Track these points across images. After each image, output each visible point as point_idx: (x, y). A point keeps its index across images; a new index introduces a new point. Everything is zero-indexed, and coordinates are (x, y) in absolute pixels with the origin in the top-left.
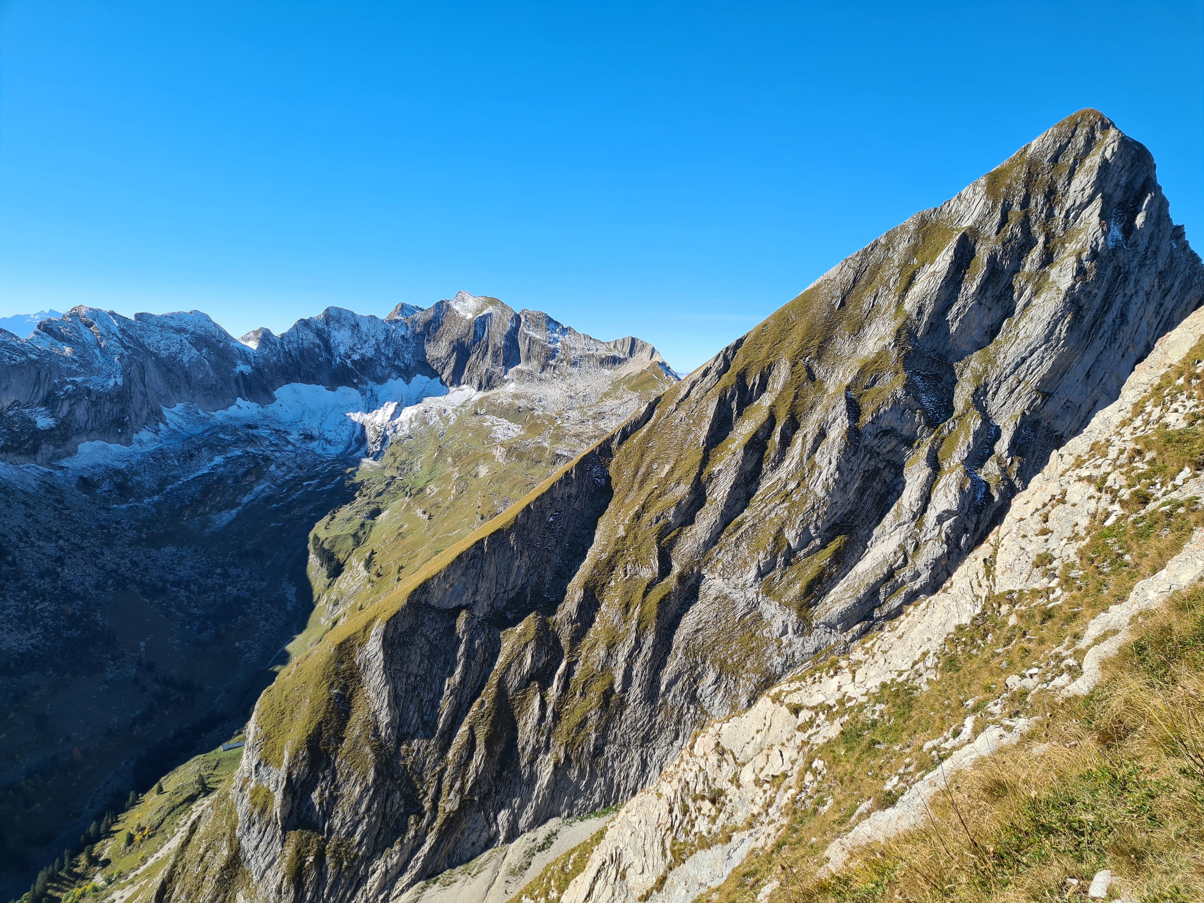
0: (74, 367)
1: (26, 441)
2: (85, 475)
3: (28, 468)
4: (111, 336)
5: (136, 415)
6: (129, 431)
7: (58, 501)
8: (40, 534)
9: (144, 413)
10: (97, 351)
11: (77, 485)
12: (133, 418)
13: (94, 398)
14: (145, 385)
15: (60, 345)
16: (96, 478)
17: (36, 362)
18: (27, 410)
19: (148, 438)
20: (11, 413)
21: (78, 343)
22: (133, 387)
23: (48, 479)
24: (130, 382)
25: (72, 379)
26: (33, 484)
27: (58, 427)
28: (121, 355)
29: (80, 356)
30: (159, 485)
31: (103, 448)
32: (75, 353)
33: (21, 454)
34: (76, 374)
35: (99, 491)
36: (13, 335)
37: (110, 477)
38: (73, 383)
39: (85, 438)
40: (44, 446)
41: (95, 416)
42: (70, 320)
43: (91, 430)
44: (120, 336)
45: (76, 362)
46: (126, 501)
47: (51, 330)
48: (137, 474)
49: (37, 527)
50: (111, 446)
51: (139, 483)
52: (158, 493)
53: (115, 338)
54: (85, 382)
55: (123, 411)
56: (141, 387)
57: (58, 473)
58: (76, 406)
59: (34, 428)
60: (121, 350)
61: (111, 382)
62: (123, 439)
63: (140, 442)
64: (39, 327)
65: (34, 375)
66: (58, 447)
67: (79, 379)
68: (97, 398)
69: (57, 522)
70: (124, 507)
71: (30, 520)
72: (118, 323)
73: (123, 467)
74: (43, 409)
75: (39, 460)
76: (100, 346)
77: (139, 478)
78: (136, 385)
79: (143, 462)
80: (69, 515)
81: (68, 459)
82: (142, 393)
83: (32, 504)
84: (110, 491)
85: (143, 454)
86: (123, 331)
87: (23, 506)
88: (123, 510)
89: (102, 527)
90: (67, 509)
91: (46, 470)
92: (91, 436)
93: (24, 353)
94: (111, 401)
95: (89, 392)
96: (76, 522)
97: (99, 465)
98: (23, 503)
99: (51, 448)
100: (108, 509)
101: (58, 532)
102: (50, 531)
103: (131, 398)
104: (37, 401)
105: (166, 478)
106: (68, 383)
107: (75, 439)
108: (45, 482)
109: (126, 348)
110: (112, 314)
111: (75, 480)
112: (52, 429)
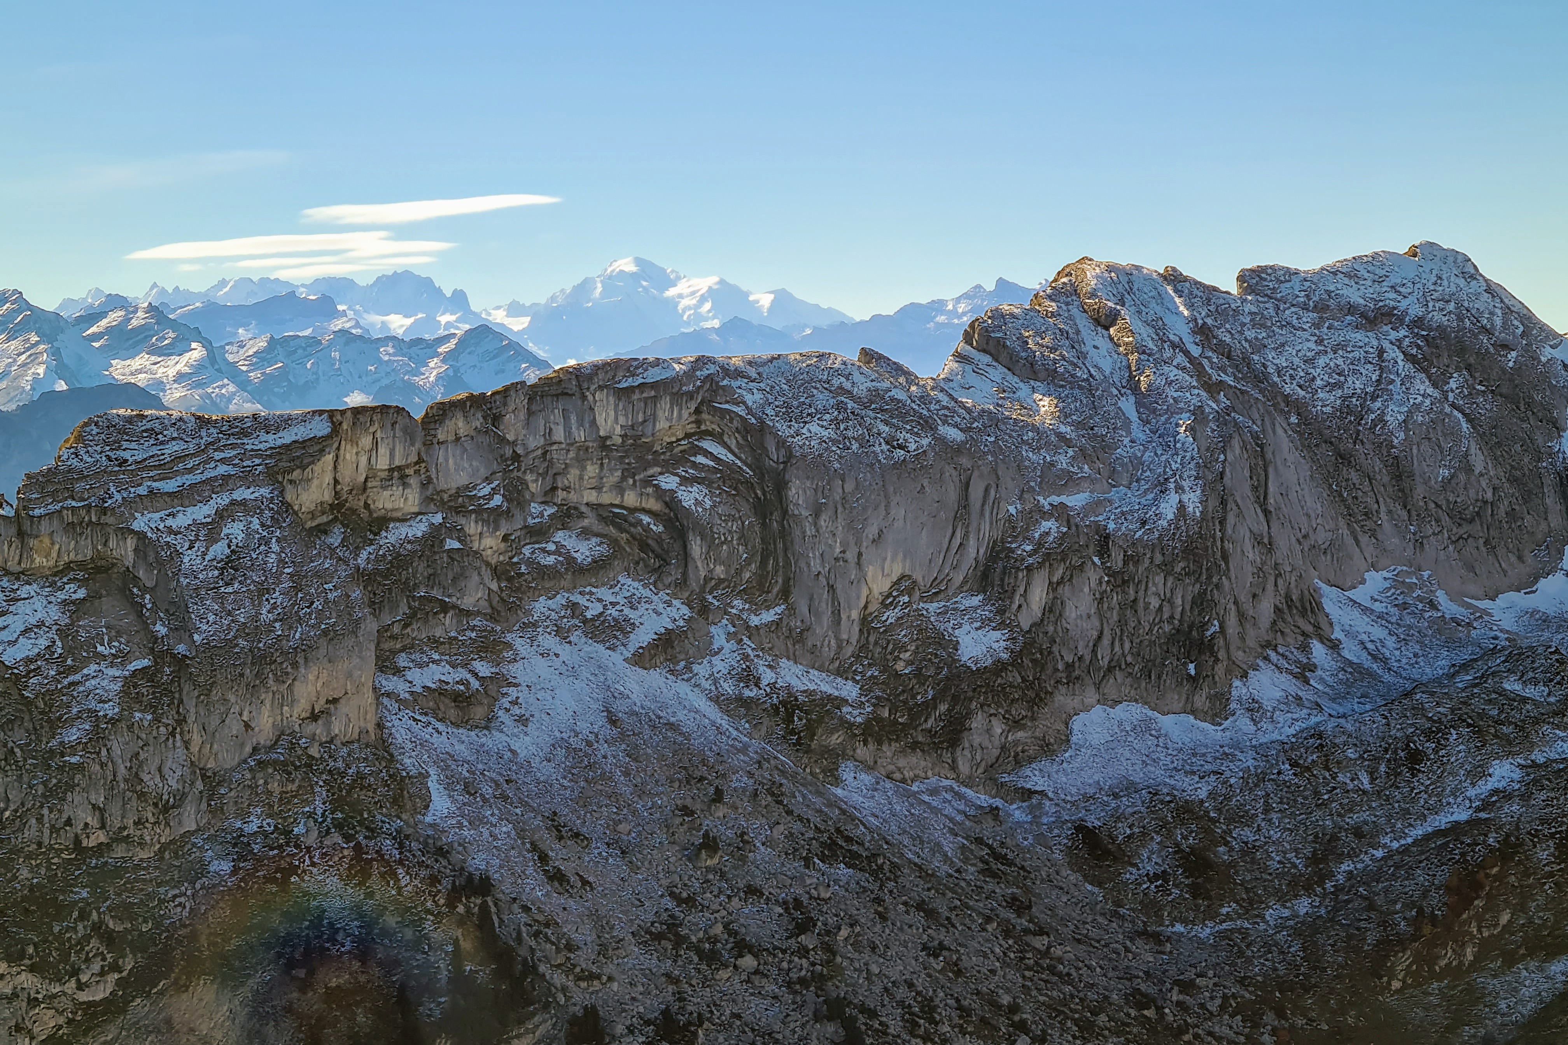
0: (1063, 461)
1: (929, 706)
2: (1092, 821)
3: (934, 792)
4: (1168, 353)
5: (1242, 616)
6: (1220, 669)
7: (1019, 906)
8: (964, 1012)
9: (1266, 608)
10: (1128, 405)
11: (1069, 851)
12: (1232, 621)
13: (1117, 560)
14: (1266, 513)
15: (1024, 390)
16: (1123, 830)
17: (958, 449)
18: (933, 607)
19: (1279, 694)
20: (891, 616)
21: (1073, 382)
22: (1231, 519)
23: (987, 829)
24: (1223, 502)
25: (1055, 499)
26: (949, 846)
27: (1016, 660)
28: (1198, 413)
29: (1078, 425)
30: (1314, 860)
31: (1144, 728)
32: (1064, 415)
33: (915, 746)
34: (1069, 482)
35: (1130, 875)
36: (898, 369)
37: (1163, 827)
38: (1060, 512)
39: (1091, 695)
40: (978, 722)
41: (1122, 622)
42: (1053, 306)
43: (1110, 669)
44: (1195, 351)
45: (1068, 443)
46: (1212, 915)
47: (1000, 344)
48: (1241, 817)
49: (957, 989)
50: (1167, 722)
51: (1248, 851)
52: (1308, 889)
53: (1180, 359)
54: (1094, 506)
55: (1201, 602)
56: (1254, 519)
57: (1017, 812)
58: (1065, 591)
59: (953, 661)
60: (1197, 396)
61: (1168, 508)
62: (1200, 700)
63: (1254, 708)
64: (968, 338)
65: (952, 494)
66: (1017, 724)
67: (1076, 500)
68: (1127, 559)
69: (1011, 974)
70: (1205, 932)
71: (937, 964)
72: (1190, 306)
73: (1203, 794)
74: (976, 601)
75: (964, 767)
76: (1135, 388)
77: (1248, 834)
78: (1240, 515)
79: (1261, 778)
80: (1046, 953)
81: (1044, 764)
82: (1258, 540)
83: (944, 911)
84: (1164, 876)
85: (1260, 750)
86: (1203, 332)
87: (918, 918)
88: (1201, 943)
89: (1142, 1001)
90: (1041, 932)
91: (984, 799)
92: (1110, 687)
93: (927, 425)
94: (1166, 568)
95: (1104, 542)
96: (1066, 978)
97: (1131, 788)
98: (921, 906)
99: (998, 728)
100: (1157, 938)
101: (1014, 1008)
102: (995, 1005)
103: (1225, 557)
104: (959, 578)
105: (1334, 838)
106: (1045, 515)
107: (1062, 699)
108: (979, 841)
109: (1213, 388)
110: (1173, 277)
111: (1063, 836)
112: (999, 667)
